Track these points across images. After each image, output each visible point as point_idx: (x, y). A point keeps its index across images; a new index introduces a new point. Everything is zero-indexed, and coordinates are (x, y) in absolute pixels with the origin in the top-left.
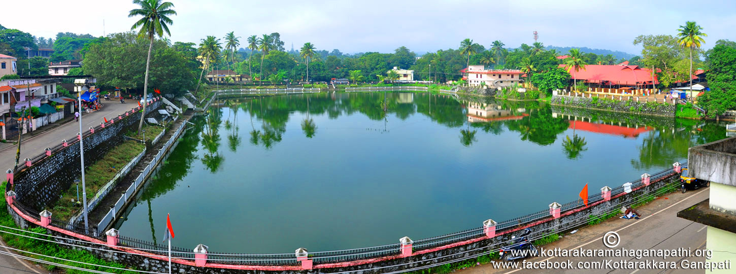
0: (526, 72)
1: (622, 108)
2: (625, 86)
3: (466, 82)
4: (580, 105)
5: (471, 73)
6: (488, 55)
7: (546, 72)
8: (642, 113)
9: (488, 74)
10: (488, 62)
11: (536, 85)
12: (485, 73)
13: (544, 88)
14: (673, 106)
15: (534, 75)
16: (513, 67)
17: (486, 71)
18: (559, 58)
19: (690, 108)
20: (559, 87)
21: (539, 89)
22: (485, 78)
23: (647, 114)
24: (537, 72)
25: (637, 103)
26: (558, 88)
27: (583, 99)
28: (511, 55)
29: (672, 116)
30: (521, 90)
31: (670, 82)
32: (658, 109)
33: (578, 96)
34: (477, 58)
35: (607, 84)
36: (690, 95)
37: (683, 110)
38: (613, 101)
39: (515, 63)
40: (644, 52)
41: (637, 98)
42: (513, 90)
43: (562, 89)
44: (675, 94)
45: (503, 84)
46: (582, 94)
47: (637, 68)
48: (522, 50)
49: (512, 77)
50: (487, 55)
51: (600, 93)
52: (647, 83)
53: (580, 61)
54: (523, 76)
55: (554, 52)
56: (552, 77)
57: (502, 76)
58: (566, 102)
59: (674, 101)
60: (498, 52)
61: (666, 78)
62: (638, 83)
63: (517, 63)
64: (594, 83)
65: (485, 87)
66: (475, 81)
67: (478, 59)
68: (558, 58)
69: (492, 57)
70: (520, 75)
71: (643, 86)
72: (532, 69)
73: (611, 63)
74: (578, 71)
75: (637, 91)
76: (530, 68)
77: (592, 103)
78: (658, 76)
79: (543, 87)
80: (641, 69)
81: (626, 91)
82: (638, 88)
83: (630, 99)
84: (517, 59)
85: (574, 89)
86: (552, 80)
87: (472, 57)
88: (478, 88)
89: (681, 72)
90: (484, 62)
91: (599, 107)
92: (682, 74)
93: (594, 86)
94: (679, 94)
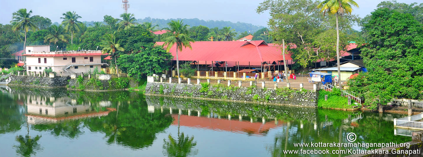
0: (110, 54)
1: (242, 97)
2: (247, 68)
3: (23, 70)
4: (185, 94)
5: (30, 56)
6: (57, 31)
7: (137, 53)
8: (270, 103)
9: (55, 57)
10: (56, 40)
11: (125, 70)
12: (51, 56)
13: (136, 74)
14: (314, 93)
15: (121, 56)
16: (93, 48)
17: (53, 53)
18: (157, 33)
19: (338, 95)
20: (156, 71)
21: (128, 75)
22: (51, 62)
23: (278, 104)
24: (125, 52)
25: (262, 90)
26: (155, 73)
27: (189, 86)
28: (89, 31)
29: (313, 105)
30: (102, 78)
31: (309, 62)
32: (291, 97)
33: (182, 82)
34: (39, 35)
35: (222, 66)
36: (337, 78)
37: (328, 98)
38: (230, 88)
39: (94, 42)
40: (272, 23)
41: (263, 83)
42: (92, 78)
43: (160, 74)
44: (317, 77)
45: (79, 71)
46: (187, 80)
47: (262, 44)
48: (106, 24)
49: (91, 60)
50: (54, 32)
51: (212, 78)
52: (278, 64)
53: (183, 37)
54: (106, 58)
55: (150, 26)
56: (146, 58)
57: (76, 60)
58: (165, 91)
59: (315, 87)
60: (71, 27)
61: (303, 56)
62: (265, 63)
63: (98, 41)
64: (204, 66)
65: (51, 76)
66: (36, 68)
67: (41, 37)
68: (155, 33)
69: (62, 33)
70: (103, 57)
71: (271, 67)
72: (119, 50)
73: (229, 38)
74: (181, 50)
75: (263, 74)
76: (115, 48)
77: (200, 91)
78: (293, 53)
79: (134, 72)
80: (269, 44)
81: (248, 74)
82: (265, 70)
83: (252, 85)
84: (97, 36)
85: (176, 74)
86: (147, 62)
87: (32, 35)
88: (41, 77)
89: (324, 47)
90: (51, 41)
91: (210, 97)
92: (326, 51)
93: (204, 68)
94: (322, 76)
